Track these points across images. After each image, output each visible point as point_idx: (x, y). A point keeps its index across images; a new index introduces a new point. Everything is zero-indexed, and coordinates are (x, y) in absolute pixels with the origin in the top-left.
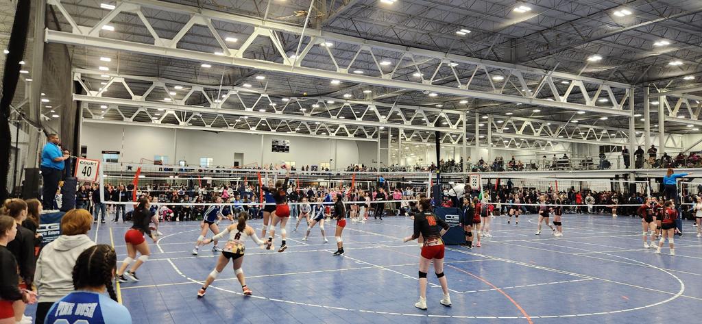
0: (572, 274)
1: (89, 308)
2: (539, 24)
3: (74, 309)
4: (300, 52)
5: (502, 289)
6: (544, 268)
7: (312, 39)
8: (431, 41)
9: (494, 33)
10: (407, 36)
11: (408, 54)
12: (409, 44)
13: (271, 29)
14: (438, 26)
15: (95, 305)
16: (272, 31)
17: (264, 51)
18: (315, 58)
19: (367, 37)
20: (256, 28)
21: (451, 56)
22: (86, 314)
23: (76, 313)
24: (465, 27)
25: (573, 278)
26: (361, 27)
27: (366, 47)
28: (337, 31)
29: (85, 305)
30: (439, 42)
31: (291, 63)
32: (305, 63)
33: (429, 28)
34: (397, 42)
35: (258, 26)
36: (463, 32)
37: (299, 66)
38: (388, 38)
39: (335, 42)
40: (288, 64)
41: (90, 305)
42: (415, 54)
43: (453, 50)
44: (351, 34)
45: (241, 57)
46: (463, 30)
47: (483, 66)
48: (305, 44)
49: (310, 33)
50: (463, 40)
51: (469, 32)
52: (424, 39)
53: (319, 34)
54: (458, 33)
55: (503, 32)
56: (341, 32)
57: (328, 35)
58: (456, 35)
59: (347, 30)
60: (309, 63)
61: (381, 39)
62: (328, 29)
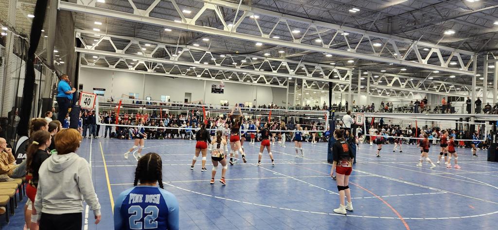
0: (431, 188)
1: (156, 197)
2: (410, 6)
3: (144, 198)
4: (236, 22)
5: (381, 197)
6: (410, 183)
7: (245, 12)
8: (330, 17)
9: (376, 12)
10: (313, 13)
11: (313, 25)
12: (314, 18)
13: (216, 4)
14: (336, 6)
15: (159, 195)
16: (216, 6)
17: (210, 20)
18: (247, 26)
19: (284, 12)
20: (205, 3)
21: (344, 28)
22: (154, 202)
23: (146, 201)
24: (355, 7)
25: (431, 191)
26: (280, 5)
27: (283, 19)
28: (263, 7)
29: (151, 195)
30: (336, 17)
31: (229, 29)
32: (239, 30)
33: (329, 7)
34: (305, 16)
35: (207, 2)
36: (354, 10)
37: (235, 32)
38: (299, 13)
39: (260, 15)
40: (228, 30)
41: (155, 195)
42: (318, 25)
43: (346, 23)
44: (272, 9)
45: (194, 24)
46: (354, 9)
47: (367, 35)
48: (239, 16)
49: (244, 8)
50: (353, 16)
51: (359, 10)
52: (325, 15)
53: (250, 9)
54: (350, 11)
55: (384, 11)
56: (266, 8)
57: (256, 10)
58: (349, 12)
59: (269, 6)
60: (241, 30)
61: (294, 14)
62: (256, 6)
